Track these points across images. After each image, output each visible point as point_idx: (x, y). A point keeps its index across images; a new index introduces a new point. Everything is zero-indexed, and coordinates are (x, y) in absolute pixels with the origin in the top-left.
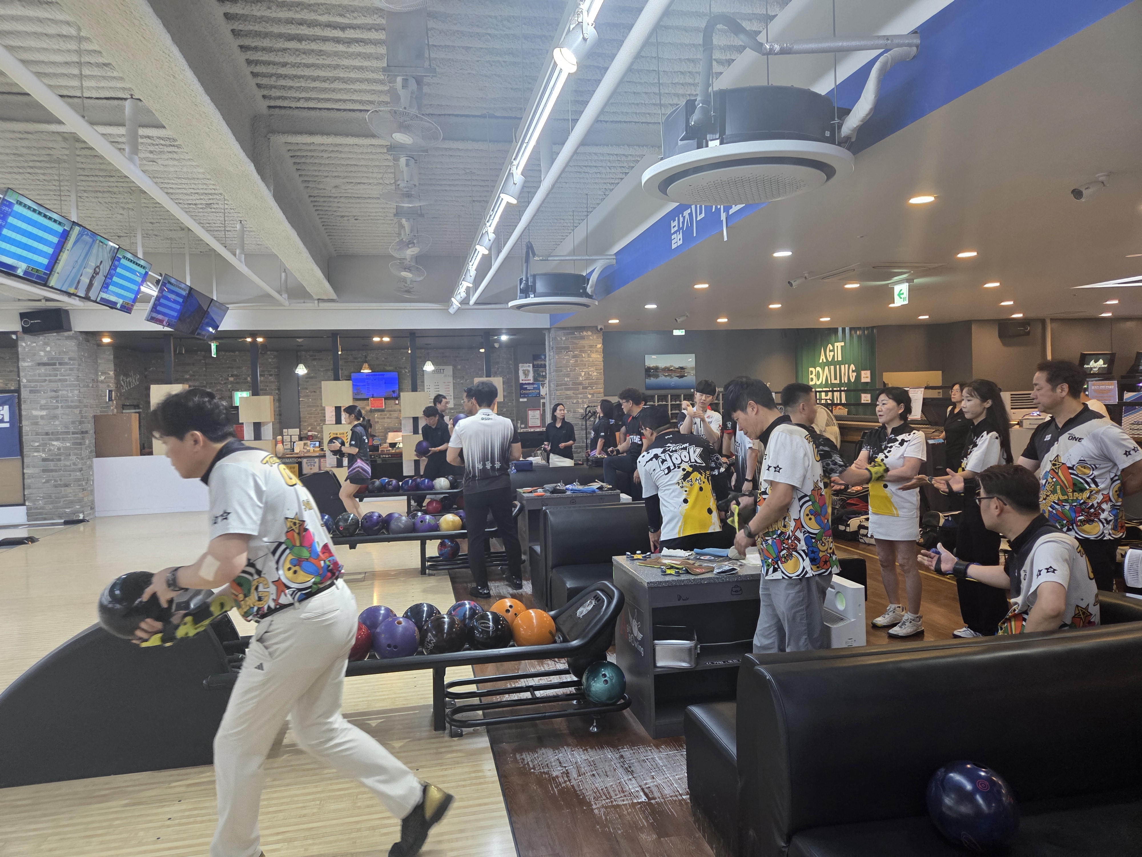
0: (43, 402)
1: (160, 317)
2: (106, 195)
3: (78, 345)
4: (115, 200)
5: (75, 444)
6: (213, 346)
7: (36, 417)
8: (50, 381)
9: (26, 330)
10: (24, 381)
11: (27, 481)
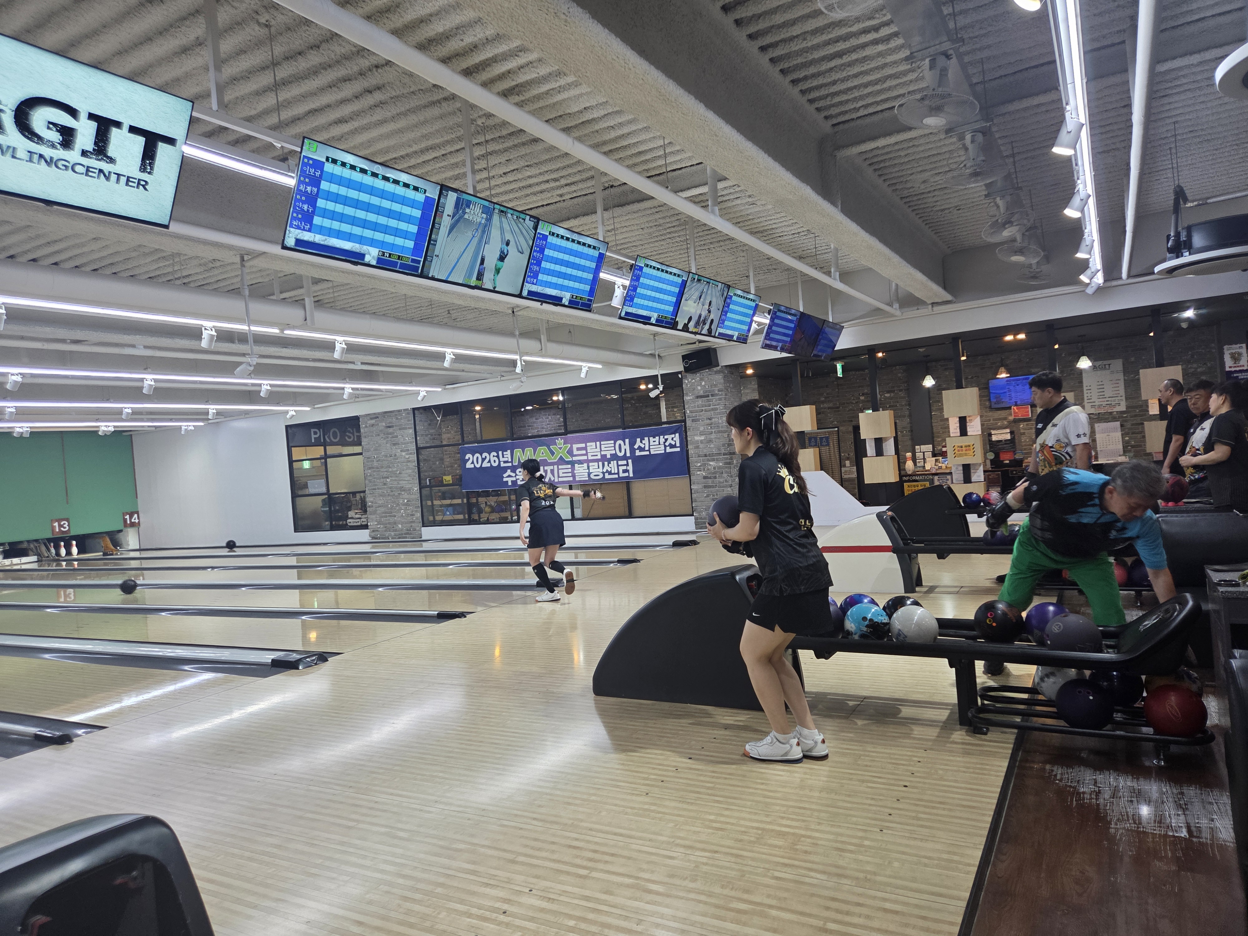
0: (702, 429)
1: (774, 343)
2: (727, 242)
3: (724, 377)
4: (734, 245)
5: (726, 463)
6: (839, 366)
7: (697, 441)
8: (706, 411)
9: (688, 369)
10: (688, 412)
11: (694, 496)
